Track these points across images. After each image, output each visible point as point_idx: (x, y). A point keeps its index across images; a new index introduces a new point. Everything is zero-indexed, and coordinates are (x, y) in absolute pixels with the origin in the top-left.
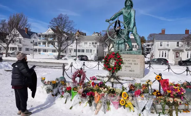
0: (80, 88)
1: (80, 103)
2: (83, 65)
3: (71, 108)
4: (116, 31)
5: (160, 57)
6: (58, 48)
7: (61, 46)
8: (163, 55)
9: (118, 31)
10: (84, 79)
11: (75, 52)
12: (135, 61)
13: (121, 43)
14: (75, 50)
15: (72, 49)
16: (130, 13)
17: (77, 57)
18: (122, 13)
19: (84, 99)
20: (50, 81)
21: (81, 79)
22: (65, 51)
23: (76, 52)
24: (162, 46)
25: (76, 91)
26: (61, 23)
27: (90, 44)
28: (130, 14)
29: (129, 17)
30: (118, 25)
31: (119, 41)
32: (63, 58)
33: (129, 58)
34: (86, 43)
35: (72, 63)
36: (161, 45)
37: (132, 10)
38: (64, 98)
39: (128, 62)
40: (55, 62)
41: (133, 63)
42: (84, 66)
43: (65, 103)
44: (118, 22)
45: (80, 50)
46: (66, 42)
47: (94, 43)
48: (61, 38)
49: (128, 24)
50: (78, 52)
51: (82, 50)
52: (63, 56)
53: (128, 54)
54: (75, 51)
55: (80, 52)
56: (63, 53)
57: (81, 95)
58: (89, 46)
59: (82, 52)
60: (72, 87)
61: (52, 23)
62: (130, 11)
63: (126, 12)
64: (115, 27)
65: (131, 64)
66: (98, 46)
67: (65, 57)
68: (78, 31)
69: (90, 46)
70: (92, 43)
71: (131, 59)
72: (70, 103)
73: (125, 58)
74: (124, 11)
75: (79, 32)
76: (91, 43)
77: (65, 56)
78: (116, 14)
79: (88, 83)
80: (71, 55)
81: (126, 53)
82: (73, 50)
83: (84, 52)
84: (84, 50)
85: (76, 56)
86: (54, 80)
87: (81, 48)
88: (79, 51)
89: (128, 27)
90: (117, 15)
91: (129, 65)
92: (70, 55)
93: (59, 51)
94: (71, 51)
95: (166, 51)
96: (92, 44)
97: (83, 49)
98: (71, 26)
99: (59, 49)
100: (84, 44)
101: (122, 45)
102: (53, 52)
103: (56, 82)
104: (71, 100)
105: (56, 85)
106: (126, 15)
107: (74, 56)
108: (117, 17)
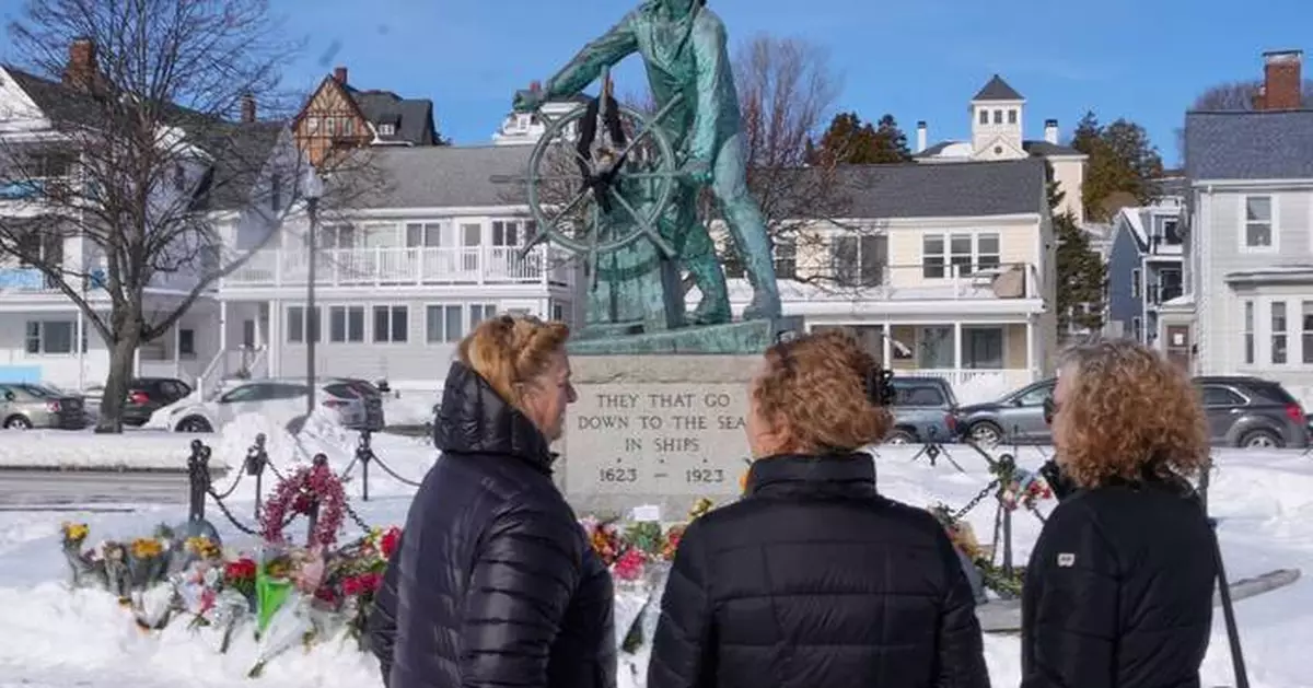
0: (304, 560)
1: (307, 637)
2: (359, 454)
3: (255, 673)
4: (589, 181)
5: (1250, 359)
6: (101, 300)
7: (138, 278)
8: (1280, 342)
9: (608, 178)
10: (334, 518)
11: (295, 335)
12: (723, 400)
13: (640, 271)
14: (295, 315)
15: (264, 307)
16: (687, 46)
17: (321, 395)
18: (635, 42)
19: (327, 618)
20: (118, 540)
21: (319, 519)
22: (187, 338)
23: (313, 336)
24: (1267, 242)
25: (285, 580)
26: (133, 24)
27: (472, 236)
28: (683, 52)
29: (679, 70)
30: (603, 137)
31: (614, 251)
32: (163, 416)
33: (684, 380)
34: (432, 235)
35: (261, 440)
36: (1258, 234)
37: (697, 27)
38: (217, 628)
39: (678, 410)
40: (82, 463)
41: (712, 416)
42: (365, 461)
43: (224, 650)
44: (603, 108)
45: (357, 315)
46: (192, 235)
47: (512, 228)
48: (145, 190)
49: (678, 119)
50: (337, 336)
51: (381, 314)
52: (161, 393)
53: (675, 352)
54: (305, 325)
55: (357, 335)
56: (163, 356)
57: (312, 596)
58: (458, 262)
59: (381, 335)
60: (259, 560)
61: (36, 28)
62: (685, 28)
63: (660, 38)
64: (584, 147)
65: (700, 423)
66: (557, 263)
67: (189, 405)
68: (340, 81)
69: (470, 262)
70: (498, 227)
71: (700, 390)
72: (246, 650)
73: (653, 380)
74: (644, 29)
75: (346, 91)
76: (487, 234)
77: (188, 390)
78: (590, 51)
79: (361, 543)
80: (256, 378)
81: (661, 342)
82: (277, 322)
83: (400, 335)
84: (401, 315)
85: (309, 391)
86: (148, 537)
87: (370, 295)
88: (348, 325)
89: (675, 147)
90: (597, 60)
91: (684, 434)
92: (244, 374)
93: (113, 340)
94: (249, 326)
95: (1279, 295)
96: (497, 240)
97: (390, 296)
98: (250, 60)
99: (119, 317)
100: (400, 249)
101: (647, 280)
102: (33, 348)
103: (160, 547)
104: (257, 637)
105: (157, 568)
106: (663, 58)
107: (287, 391)
108: (597, 72)
